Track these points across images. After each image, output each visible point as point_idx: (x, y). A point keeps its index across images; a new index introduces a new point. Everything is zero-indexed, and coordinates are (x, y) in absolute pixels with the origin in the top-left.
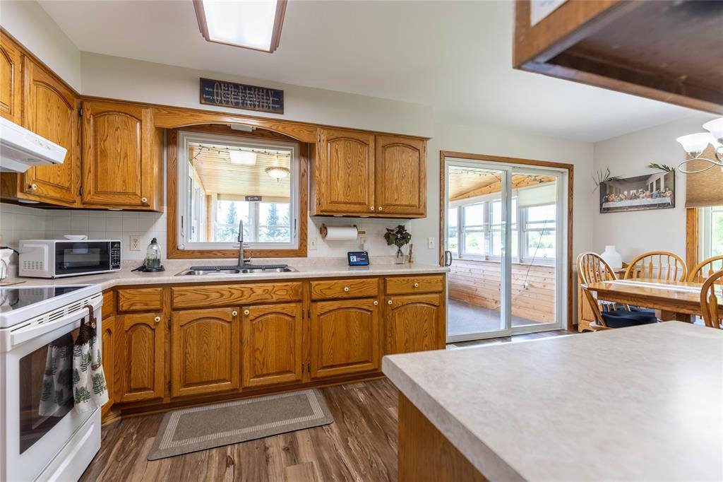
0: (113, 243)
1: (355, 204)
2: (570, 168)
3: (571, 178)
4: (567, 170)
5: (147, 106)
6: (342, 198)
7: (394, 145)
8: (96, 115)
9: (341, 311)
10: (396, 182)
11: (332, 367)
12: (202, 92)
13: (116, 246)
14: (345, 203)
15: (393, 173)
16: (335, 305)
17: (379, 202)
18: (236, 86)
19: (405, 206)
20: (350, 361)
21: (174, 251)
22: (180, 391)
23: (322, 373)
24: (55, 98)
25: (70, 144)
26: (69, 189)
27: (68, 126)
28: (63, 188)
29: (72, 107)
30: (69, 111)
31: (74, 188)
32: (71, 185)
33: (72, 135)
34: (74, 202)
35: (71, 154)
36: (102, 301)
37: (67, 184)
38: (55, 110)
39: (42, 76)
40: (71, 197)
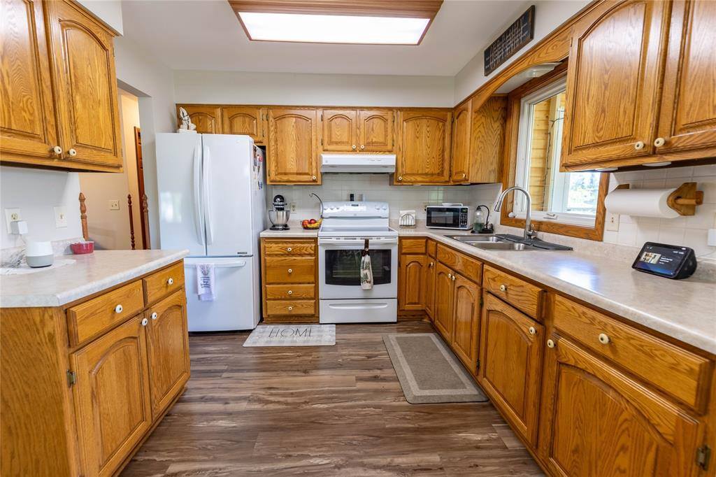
0: (464, 209)
1: (612, 142)
5: (469, 98)
8: (458, 117)
11: (493, 386)
12: (485, 65)
18: (501, 37)
21: (505, 218)
22: (437, 322)
24: (424, 121)
25: (441, 146)
26: (441, 174)
27: (438, 134)
28: (432, 175)
29: (444, 121)
30: (441, 124)
31: (446, 173)
32: (442, 171)
33: (444, 138)
34: (448, 182)
35: (443, 151)
36: (396, 240)
37: (437, 171)
38: (424, 129)
39: (412, 114)
40: (442, 179)
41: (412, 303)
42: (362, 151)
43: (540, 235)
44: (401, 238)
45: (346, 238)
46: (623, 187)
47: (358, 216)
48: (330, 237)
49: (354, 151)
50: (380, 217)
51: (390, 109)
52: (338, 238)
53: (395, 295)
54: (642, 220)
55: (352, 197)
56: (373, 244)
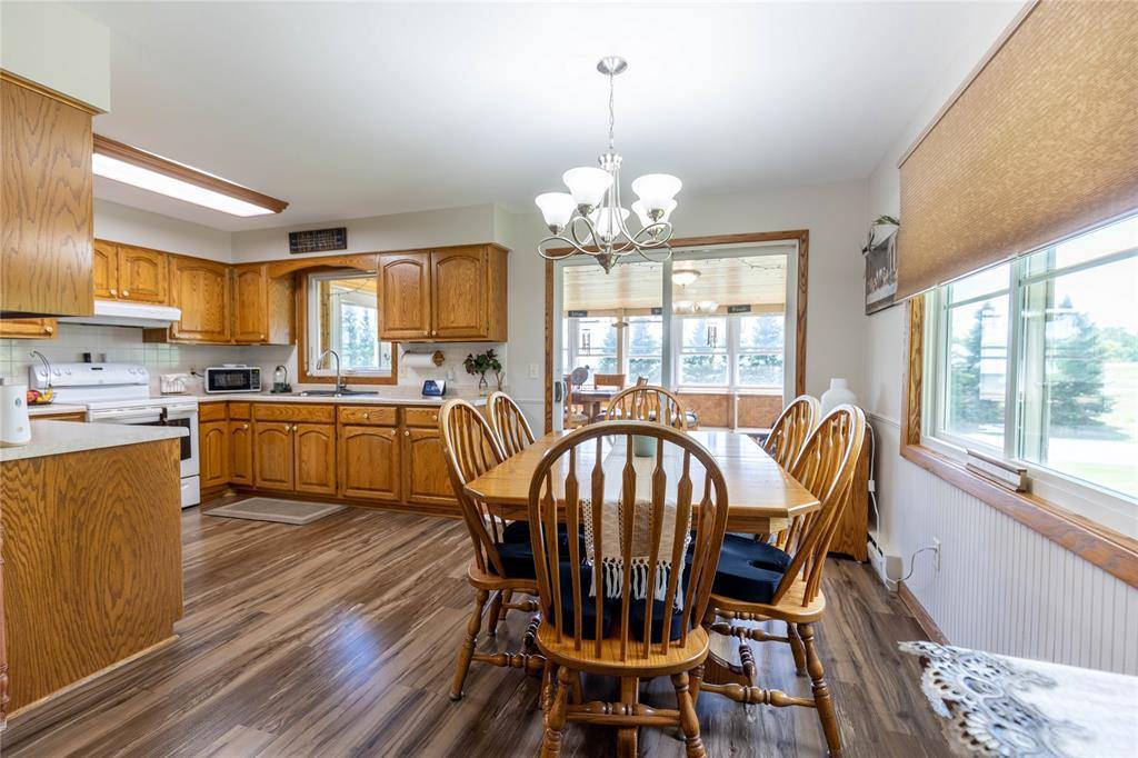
0: (254, 371)
1: (411, 329)
2: (802, 237)
3: (804, 255)
4: (796, 242)
5: (263, 263)
6: (398, 325)
7: (454, 258)
8: (240, 276)
9: (365, 437)
10: (453, 301)
11: (359, 489)
12: (292, 244)
13: (256, 372)
14: (402, 329)
15: (448, 291)
16: (360, 430)
17: (435, 325)
18: (311, 233)
19: (462, 328)
20: (373, 487)
21: (303, 377)
22: (260, 483)
23: (351, 493)
24: (201, 273)
25: (220, 302)
26: (221, 332)
27: (217, 289)
28: (213, 332)
29: (223, 276)
30: (219, 279)
31: (227, 332)
32: (223, 330)
33: (223, 295)
34: (229, 341)
35: (223, 308)
36: (196, 407)
37: (219, 329)
38: (202, 282)
39: (187, 263)
40: (223, 338)
41: (214, 478)
42: (124, 298)
43: (349, 387)
44: (200, 404)
45: (132, 408)
46: (408, 352)
47: (105, 383)
48: (109, 410)
49: (112, 296)
50: (136, 384)
51: (160, 253)
52: (120, 409)
53: (197, 471)
54: (418, 370)
55: (87, 358)
56: (172, 413)
